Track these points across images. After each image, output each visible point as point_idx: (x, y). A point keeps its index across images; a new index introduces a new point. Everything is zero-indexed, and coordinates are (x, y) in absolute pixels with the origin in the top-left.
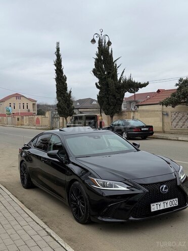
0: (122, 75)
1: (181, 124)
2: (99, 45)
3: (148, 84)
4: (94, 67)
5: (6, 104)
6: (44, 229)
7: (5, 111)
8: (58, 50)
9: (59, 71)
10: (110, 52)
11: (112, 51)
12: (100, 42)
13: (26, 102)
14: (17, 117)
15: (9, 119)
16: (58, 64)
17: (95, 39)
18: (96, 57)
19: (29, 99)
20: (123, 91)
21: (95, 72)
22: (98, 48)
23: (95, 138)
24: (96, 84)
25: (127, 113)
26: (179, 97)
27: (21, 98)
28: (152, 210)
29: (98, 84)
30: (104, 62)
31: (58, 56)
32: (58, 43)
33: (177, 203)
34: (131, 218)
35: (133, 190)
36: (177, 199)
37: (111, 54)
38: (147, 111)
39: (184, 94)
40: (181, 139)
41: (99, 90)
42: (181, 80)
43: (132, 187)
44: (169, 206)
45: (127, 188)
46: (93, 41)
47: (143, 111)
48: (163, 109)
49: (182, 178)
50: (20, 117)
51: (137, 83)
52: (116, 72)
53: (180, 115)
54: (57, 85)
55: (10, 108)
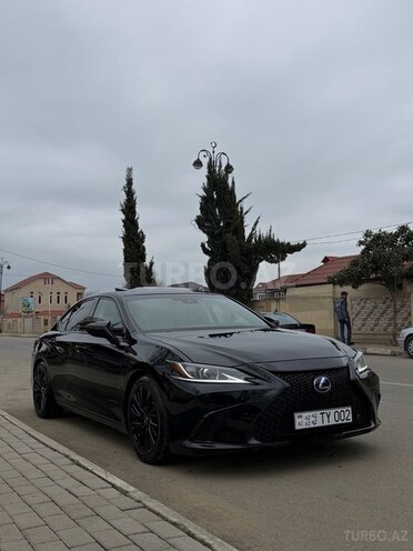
0: (253, 229)
1: (371, 322)
2: (209, 172)
3: (304, 245)
4: (199, 214)
5: (24, 292)
6: (67, 457)
7: (21, 305)
8: (130, 182)
9: (130, 222)
10: (230, 185)
11: (233, 183)
12: (211, 166)
13: (63, 289)
14: (43, 318)
15: (28, 321)
16: (129, 209)
17: (202, 159)
18: (203, 193)
19: (71, 284)
20: (256, 258)
21: (200, 222)
22: (208, 177)
23: (186, 302)
24: (203, 245)
25: (264, 304)
26: (365, 266)
27: (55, 281)
28: (298, 427)
29: (206, 245)
30: (218, 203)
31: (130, 193)
32: (130, 170)
33: (350, 417)
34: (254, 442)
35: (257, 384)
36: (350, 409)
37: (233, 189)
38: (304, 298)
39: (374, 261)
40: (372, 352)
41: (207, 258)
42: (368, 234)
43: (256, 377)
44: (332, 422)
45: (246, 379)
46: (198, 164)
47: (296, 297)
48: (334, 292)
49: (360, 370)
50: (49, 318)
51: (283, 244)
52: (243, 222)
53: (370, 305)
54: (125, 251)
55: (30, 300)
